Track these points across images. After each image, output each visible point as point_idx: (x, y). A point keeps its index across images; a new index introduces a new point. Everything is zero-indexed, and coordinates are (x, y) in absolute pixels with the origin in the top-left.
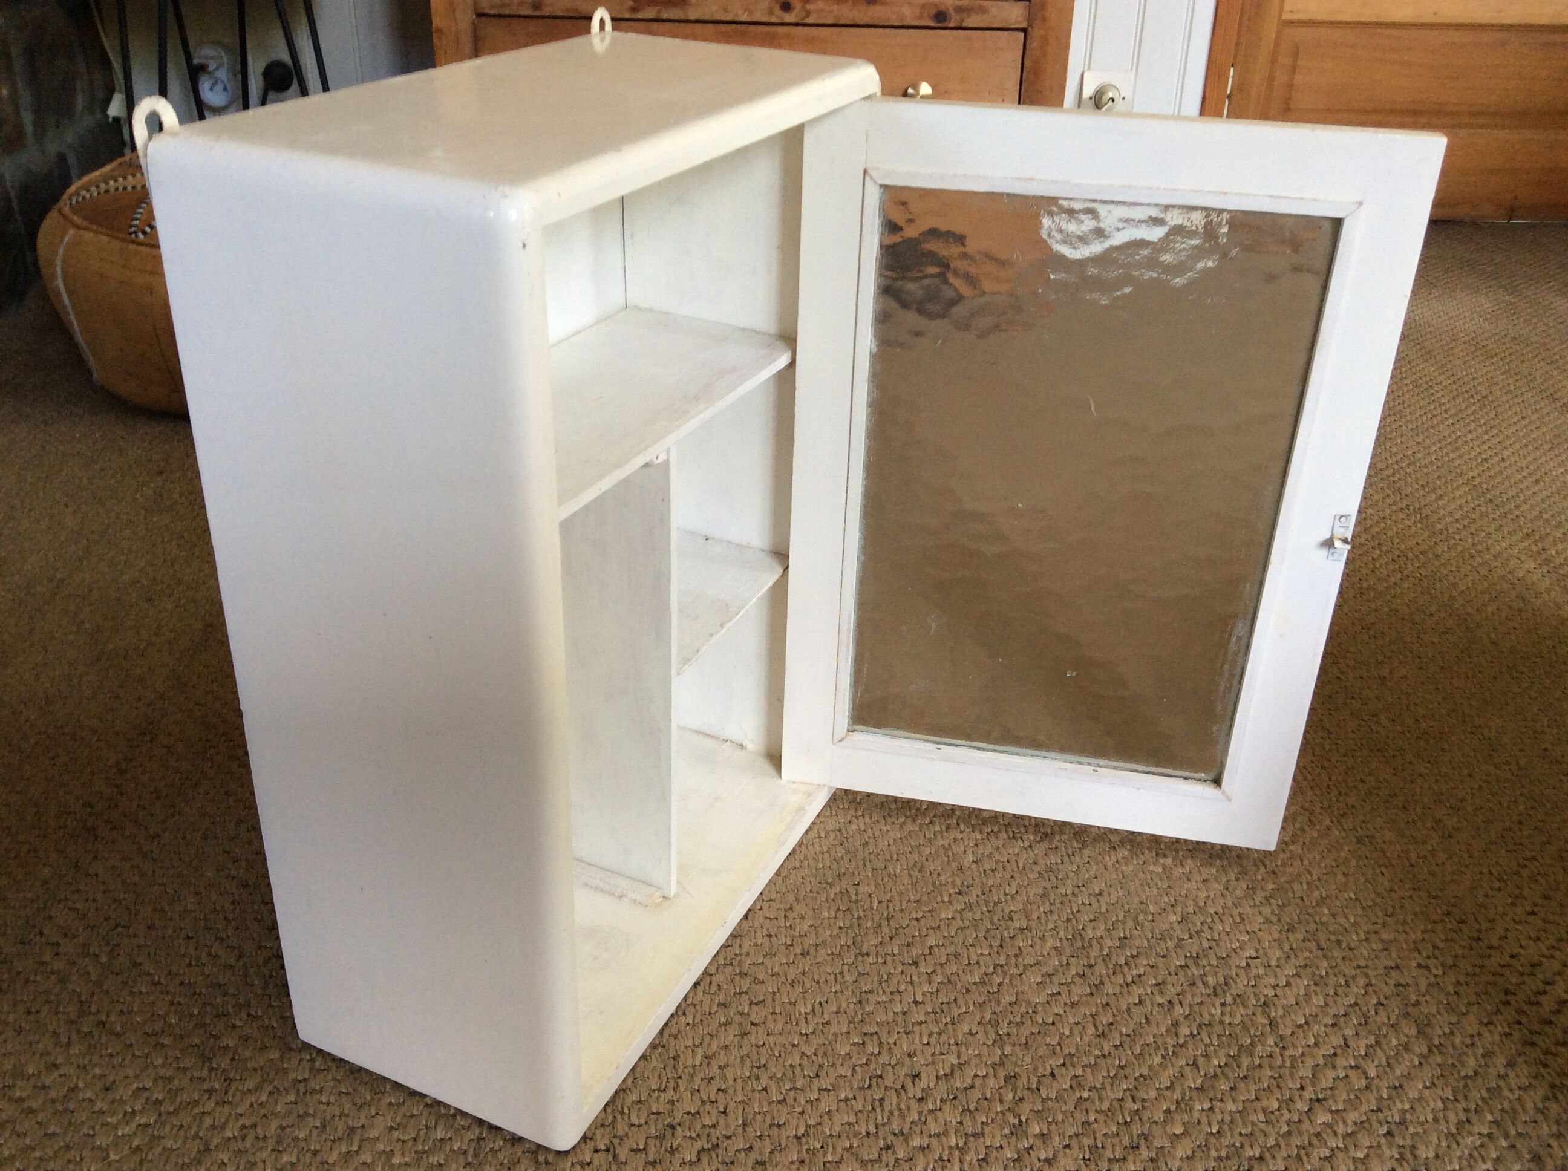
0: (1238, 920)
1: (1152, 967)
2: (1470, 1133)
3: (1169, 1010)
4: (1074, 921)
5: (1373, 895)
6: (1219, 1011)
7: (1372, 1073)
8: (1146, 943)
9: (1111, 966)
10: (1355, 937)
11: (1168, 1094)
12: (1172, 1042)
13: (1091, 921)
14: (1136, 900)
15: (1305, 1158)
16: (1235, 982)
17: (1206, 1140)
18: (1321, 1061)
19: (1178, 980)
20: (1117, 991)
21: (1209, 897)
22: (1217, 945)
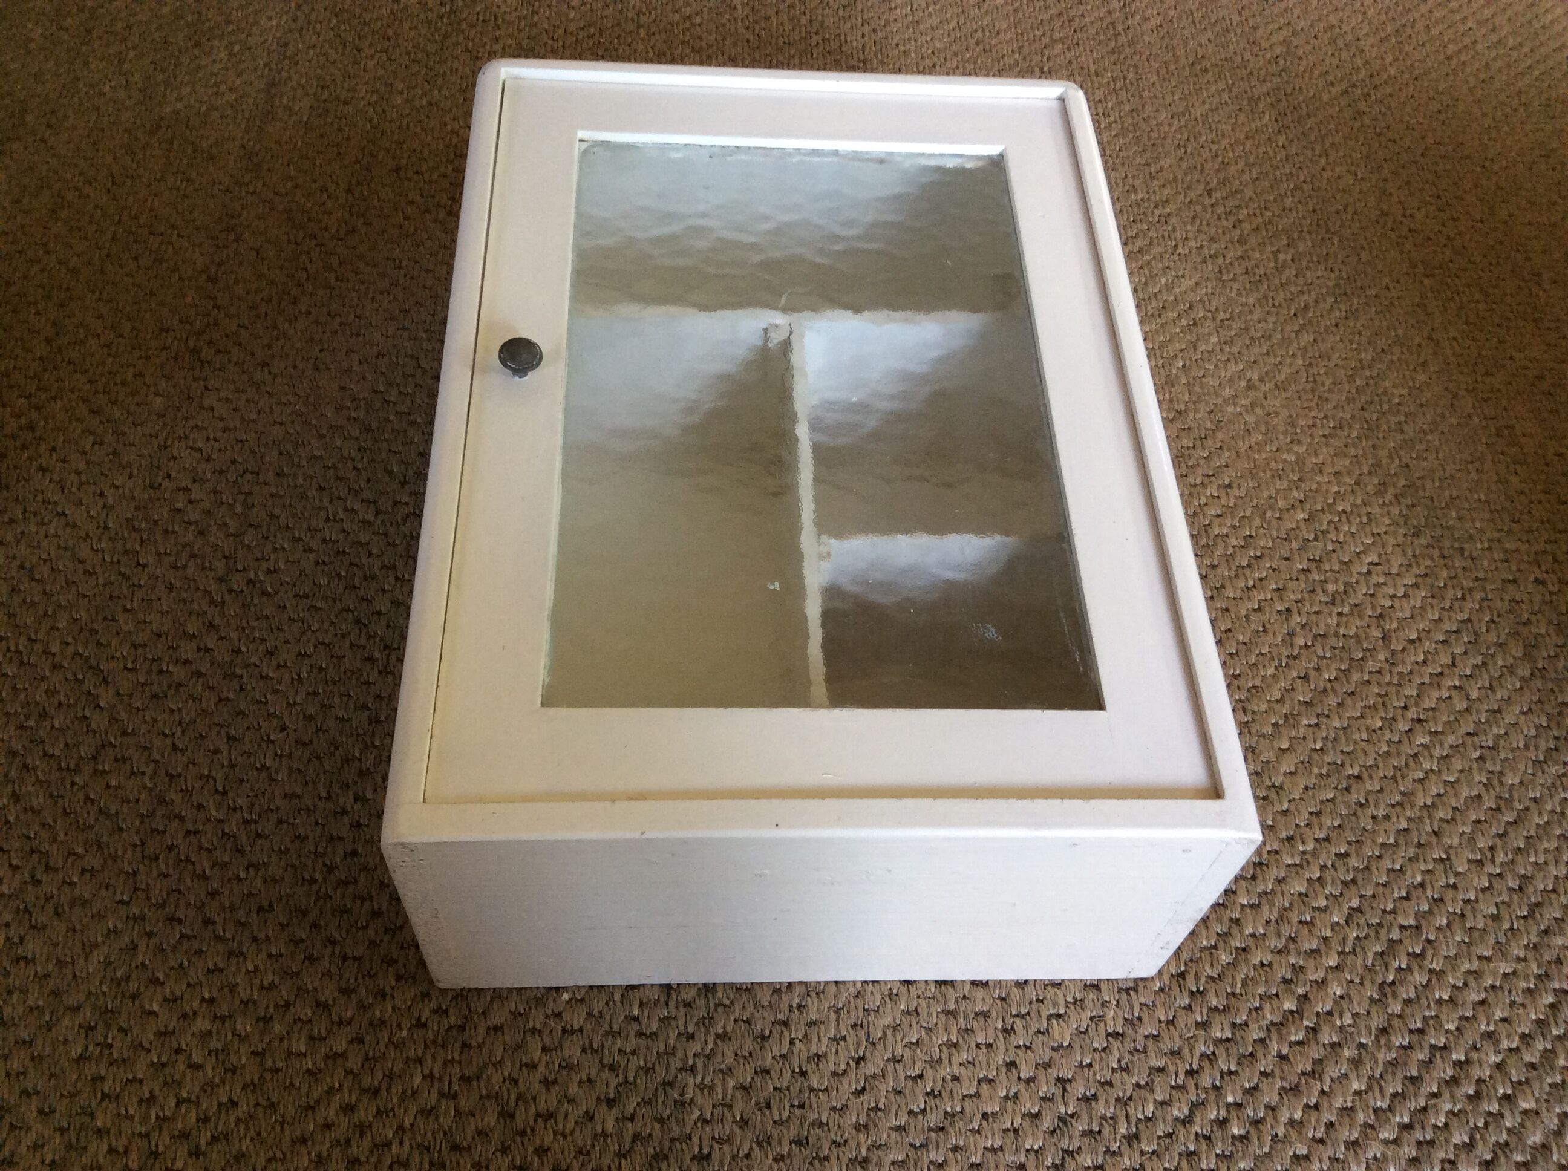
0: (1365, 519)
1: (1274, 570)
2: (1556, 763)
3: (1287, 619)
4: (1201, 516)
5: (1503, 498)
6: (1335, 622)
7: (1475, 694)
8: (1270, 544)
9: (1234, 568)
10: (1479, 546)
11: (1277, 707)
12: (1286, 653)
13: (1218, 516)
14: (1265, 494)
15: (1399, 779)
16: (1355, 591)
17: (1310, 757)
18: (1427, 680)
19: (1299, 585)
20: (1238, 595)
21: (1339, 492)
22: (1342, 548)
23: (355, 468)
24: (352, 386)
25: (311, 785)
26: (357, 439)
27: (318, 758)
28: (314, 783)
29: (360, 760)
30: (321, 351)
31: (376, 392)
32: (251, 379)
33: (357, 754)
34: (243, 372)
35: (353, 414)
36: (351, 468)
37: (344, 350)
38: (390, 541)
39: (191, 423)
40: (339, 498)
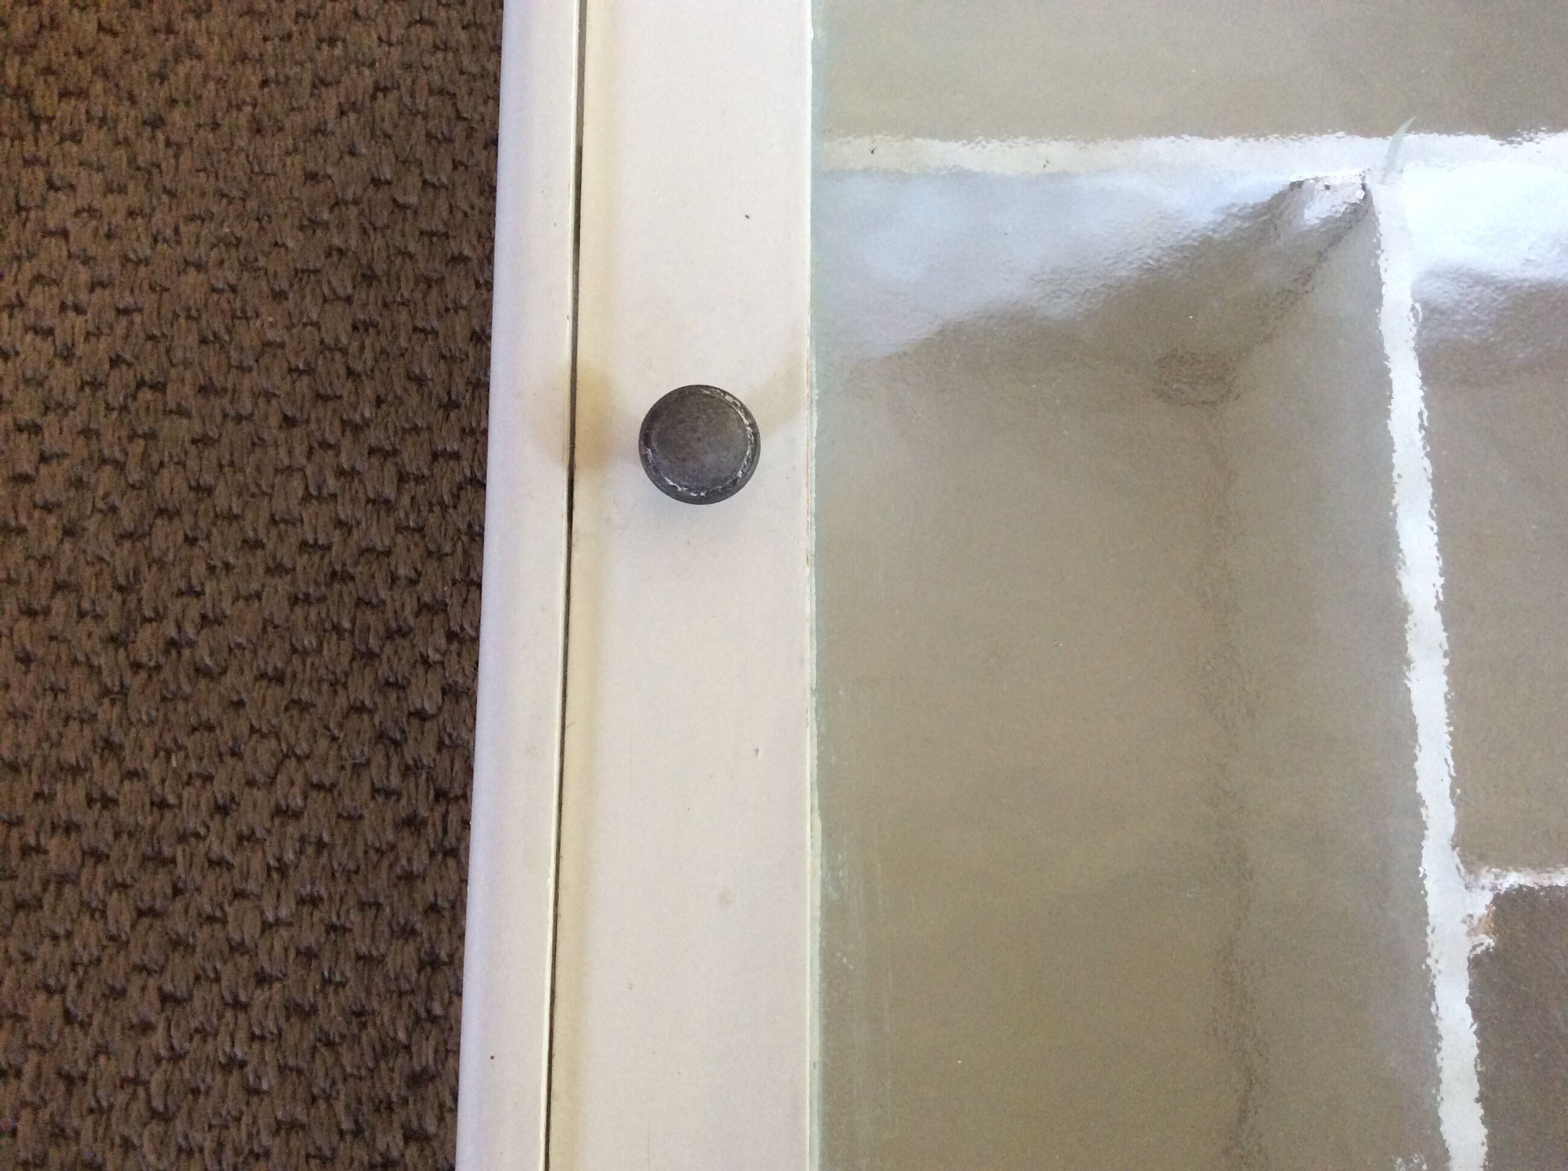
23: (350, 372)
24: (330, 170)
25: (322, 1105)
26: (349, 300)
27: (330, 1044)
28: (328, 1098)
29: (407, 1048)
30: (264, 83)
31: (376, 182)
32: (132, 160)
33: (402, 1036)
34: (117, 143)
35: (337, 241)
36: (343, 372)
37: (307, 77)
38: (432, 547)
39: (28, 270)
40: (325, 445)
